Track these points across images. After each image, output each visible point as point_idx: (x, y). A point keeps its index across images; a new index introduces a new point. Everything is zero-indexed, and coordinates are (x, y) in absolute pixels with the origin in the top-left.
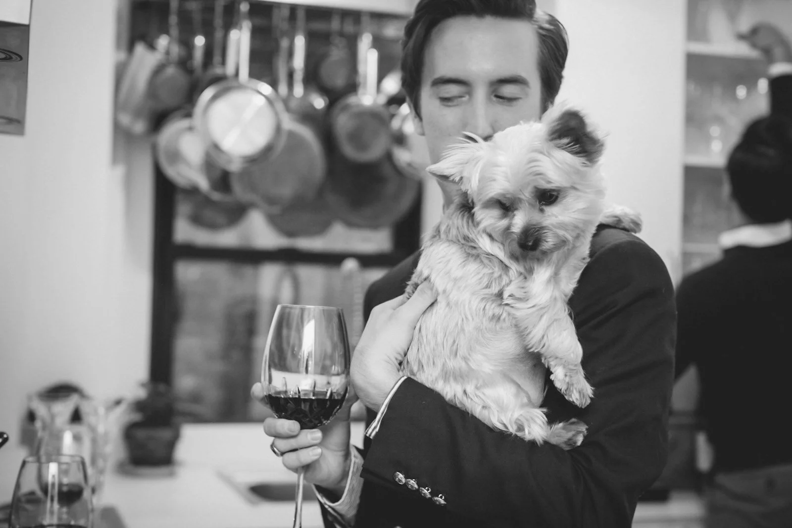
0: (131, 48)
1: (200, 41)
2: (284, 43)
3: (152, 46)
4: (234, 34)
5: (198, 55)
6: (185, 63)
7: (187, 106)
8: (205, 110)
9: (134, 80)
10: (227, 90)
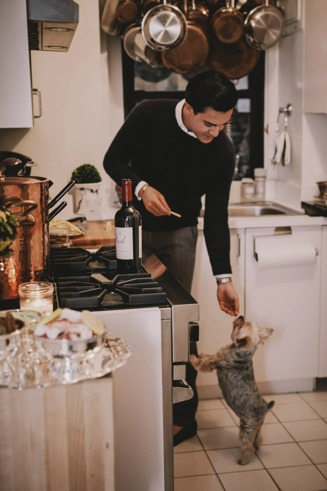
7: (137, 21)
8: (146, 22)
9: (109, 6)
10: (157, 10)
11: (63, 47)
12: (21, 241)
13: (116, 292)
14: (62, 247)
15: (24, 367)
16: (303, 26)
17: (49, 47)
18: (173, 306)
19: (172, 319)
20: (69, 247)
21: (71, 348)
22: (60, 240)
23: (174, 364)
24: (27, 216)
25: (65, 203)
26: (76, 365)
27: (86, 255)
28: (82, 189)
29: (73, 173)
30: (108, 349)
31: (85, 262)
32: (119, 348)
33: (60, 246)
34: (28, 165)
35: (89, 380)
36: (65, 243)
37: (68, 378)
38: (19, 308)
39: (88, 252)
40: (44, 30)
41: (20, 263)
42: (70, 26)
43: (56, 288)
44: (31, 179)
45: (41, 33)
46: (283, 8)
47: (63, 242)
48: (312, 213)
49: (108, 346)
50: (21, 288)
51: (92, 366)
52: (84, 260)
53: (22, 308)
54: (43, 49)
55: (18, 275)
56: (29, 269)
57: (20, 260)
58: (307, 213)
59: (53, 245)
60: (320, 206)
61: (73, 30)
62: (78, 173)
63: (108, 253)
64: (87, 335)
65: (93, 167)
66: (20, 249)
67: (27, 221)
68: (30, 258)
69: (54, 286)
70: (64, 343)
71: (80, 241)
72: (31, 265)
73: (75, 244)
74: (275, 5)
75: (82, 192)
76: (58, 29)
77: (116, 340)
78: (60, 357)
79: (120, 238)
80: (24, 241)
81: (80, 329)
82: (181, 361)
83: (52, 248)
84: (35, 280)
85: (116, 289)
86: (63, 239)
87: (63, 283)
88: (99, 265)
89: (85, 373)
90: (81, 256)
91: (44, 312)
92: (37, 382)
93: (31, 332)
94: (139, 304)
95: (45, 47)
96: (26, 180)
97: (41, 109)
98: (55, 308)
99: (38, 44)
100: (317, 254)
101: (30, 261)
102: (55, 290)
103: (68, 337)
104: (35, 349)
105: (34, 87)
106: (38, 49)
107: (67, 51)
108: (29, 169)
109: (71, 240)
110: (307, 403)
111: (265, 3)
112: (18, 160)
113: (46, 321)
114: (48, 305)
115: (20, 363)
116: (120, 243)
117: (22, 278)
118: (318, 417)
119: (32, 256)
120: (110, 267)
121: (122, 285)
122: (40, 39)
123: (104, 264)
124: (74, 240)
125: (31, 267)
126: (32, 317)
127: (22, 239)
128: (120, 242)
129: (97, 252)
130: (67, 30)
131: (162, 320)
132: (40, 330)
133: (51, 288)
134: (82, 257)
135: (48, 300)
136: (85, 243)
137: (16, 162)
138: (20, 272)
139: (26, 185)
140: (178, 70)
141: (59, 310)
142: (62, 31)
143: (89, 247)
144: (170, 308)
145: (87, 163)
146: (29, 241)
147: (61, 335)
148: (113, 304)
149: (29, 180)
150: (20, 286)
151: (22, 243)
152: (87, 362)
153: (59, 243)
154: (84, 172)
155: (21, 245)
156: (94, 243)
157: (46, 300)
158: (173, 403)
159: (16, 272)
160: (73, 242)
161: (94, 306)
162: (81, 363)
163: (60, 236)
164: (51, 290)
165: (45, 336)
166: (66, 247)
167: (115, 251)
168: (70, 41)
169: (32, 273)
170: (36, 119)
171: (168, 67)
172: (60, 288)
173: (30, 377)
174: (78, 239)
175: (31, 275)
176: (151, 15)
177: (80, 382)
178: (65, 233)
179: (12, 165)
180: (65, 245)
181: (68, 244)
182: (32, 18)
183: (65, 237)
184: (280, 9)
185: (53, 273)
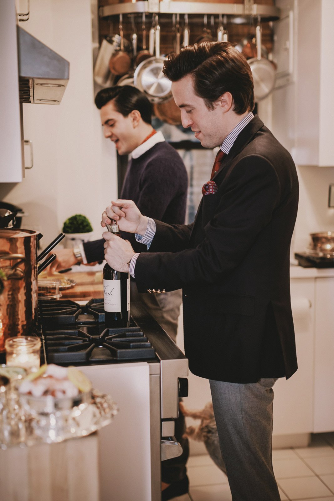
0: (100, 43)
1: (135, 36)
2: (178, 35)
3: (111, 42)
4: (152, 31)
5: (135, 42)
6: (128, 49)
7: (130, 73)
8: (139, 74)
9: (102, 60)
10: (150, 62)
11: (55, 101)
12: (8, 295)
13: (104, 346)
14: (51, 299)
15: (9, 424)
16: (295, 78)
17: (41, 100)
18: (161, 361)
19: (160, 374)
20: (58, 299)
21: (56, 406)
22: (50, 292)
23: (162, 420)
24: (16, 270)
25: (55, 255)
26: (61, 423)
27: (75, 307)
28: (73, 239)
29: (65, 224)
30: (94, 405)
31: (74, 315)
32: (105, 405)
33: (49, 298)
34: (19, 215)
35: (75, 439)
36: (54, 295)
37: (53, 436)
38: (5, 363)
39: (78, 305)
40: (36, 86)
41: (7, 317)
42: (61, 82)
43: (44, 341)
44: (21, 232)
45: (32, 88)
46: (275, 61)
47: (52, 294)
48: (305, 264)
49: (95, 403)
50: (8, 343)
51: (78, 424)
52: (73, 312)
53: (9, 363)
54: (35, 102)
55: (5, 328)
56: (17, 323)
57: (7, 314)
58: (300, 265)
59: (42, 297)
60: (314, 257)
61: (64, 86)
62: (70, 223)
63: (97, 306)
64: (72, 393)
65: (85, 218)
66: (8, 303)
67: (15, 274)
68: (17, 312)
69: (41, 340)
70: (49, 400)
71: (70, 293)
72: (19, 319)
73: (64, 296)
74: (267, 58)
75: (73, 242)
76: (49, 85)
77: (103, 397)
78: (45, 414)
79: (108, 291)
80: (12, 294)
81: (66, 386)
82: (170, 417)
83: (41, 300)
84: (22, 335)
85: (104, 343)
86: (52, 291)
87: (51, 337)
88: (88, 318)
89: (70, 432)
90: (71, 308)
91: (31, 368)
92: (22, 439)
93: (16, 389)
94: (127, 358)
95: (37, 100)
96: (16, 233)
97: (32, 160)
98: (42, 363)
99: (30, 98)
100: (311, 306)
101: (18, 315)
102: (42, 344)
103: (53, 394)
104: (20, 406)
105: (25, 139)
106: (30, 102)
107: (59, 104)
108: (19, 220)
109: (60, 292)
110: (302, 459)
111: (257, 56)
112: (9, 211)
113: (31, 377)
114: (35, 360)
115: (5, 420)
116: (108, 296)
117: (9, 332)
118: (313, 474)
119: (20, 310)
120: (99, 320)
121: (111, 339)
122: (31, 94)
123: (93, 317)
124: (64, 292)
125: (19, 321)
126: (18, 373)
127: (10, 293)
128: (107, 294)
129: (86, 305)
130: (57, 86)
131: (150, 375)
132: (25, 387)
133: (38, 343)
134: (71, 310)
135: (35, 355)
136: (75, 296)
137: (6, 213)
138: (7, 325)
139: (15, 238)
140: (171, 121)
141: (45, 367)
142: (52, 87)
143: (79, 299)
144: (158, 364)
145: (78, 213)
146: (17, 295)
147: (46, 393)
148: (100, 359)
149: (19, 233)
150: (7, 341)
151: (10, 296)
152: (74, 419)
153: (48, 295)
154: (75, 222)
155: (9, 298)
156: (84, 295)
157: (32, 355)
158: (162, 460)
159: (3, 326)
160: (63, 294)
161: (82, 361)
162: (66, 420)
163: (50, 288)
164: (38, 345)
165: (30, 393)
166: (55, 299)
167: (103, 304)
168: (62, 95)
169: (20, 327)
170: (26, 170)
171: (161, 118)
172: (48, 342)
173: (15, 434)
174: (68, 291)
175: (19, 329)
176: (144, 67)
177: (65, 441)
178: (55, 284)
179: (2, 216)
180: (55, 297)
181: (57, 296)
182: (23, 75)
183: (54, 288)
184: (272, 62)
185: (41, 326)
